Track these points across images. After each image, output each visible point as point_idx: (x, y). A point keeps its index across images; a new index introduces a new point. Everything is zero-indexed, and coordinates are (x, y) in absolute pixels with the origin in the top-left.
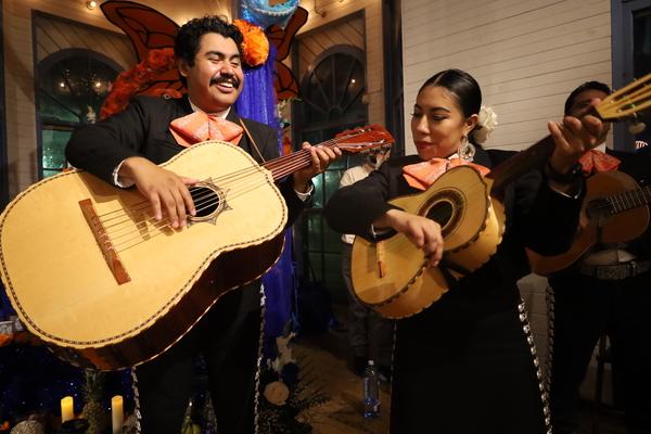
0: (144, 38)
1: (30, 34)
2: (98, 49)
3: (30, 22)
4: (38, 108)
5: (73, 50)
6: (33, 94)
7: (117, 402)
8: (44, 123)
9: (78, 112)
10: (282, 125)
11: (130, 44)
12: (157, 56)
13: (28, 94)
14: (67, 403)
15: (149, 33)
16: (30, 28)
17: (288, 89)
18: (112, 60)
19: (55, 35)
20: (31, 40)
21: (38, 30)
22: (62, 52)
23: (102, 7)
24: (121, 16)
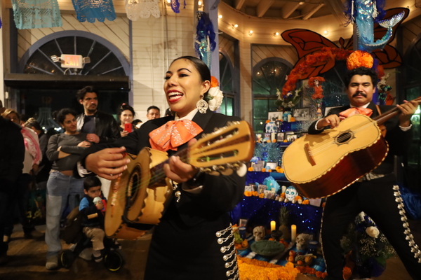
0: (302, 46)
1: (250, 56)
2: (279, 56)
3: (250, 50)
4: (252, 90)
5: (268, 59)
6: (251, 83)
7: (294, 227)
8: (255, 97)
9: (269, 89)
10: (386, 89)
11: (294, 49)
12: (311, 58)
13: (249, 84)
14: (273, 224)
15: (305, 43)
16: (250, 53)
17: (394, 61)
18: (285, 60)
19: (259, 52)
20: (250, 58)
21: (253, 52)
22: (263, 60)
23: (281, 35)
24: (291, 37)
